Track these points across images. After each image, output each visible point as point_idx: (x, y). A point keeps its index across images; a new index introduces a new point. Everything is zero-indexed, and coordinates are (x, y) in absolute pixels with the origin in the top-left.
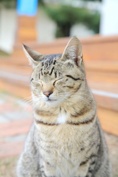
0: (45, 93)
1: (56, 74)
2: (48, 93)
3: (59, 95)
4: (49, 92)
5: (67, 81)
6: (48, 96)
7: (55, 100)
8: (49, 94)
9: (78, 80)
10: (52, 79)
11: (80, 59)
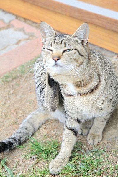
0: (54, 58)
1: (65, 44)
2: (56, 59)
3: (65, 62)
4: (58, 57)
5: (75, 54)
6: (56, 61)
7: (61, 67)
8: (58, 60)
9: (82, 57)
10: (61, 48)
11: (86, 42)
